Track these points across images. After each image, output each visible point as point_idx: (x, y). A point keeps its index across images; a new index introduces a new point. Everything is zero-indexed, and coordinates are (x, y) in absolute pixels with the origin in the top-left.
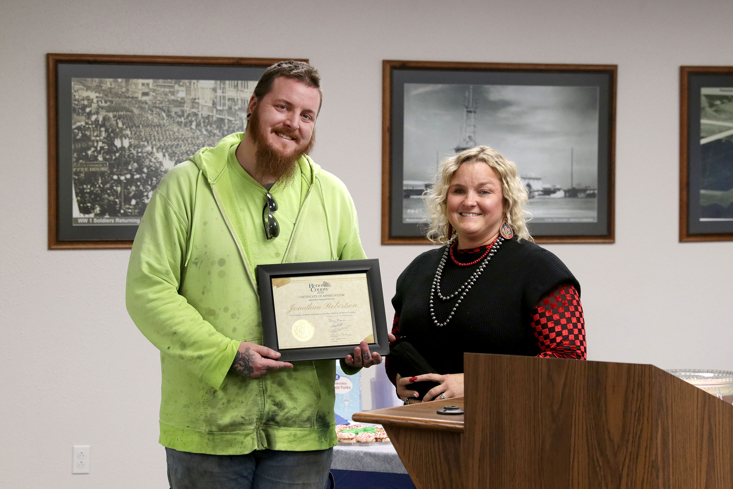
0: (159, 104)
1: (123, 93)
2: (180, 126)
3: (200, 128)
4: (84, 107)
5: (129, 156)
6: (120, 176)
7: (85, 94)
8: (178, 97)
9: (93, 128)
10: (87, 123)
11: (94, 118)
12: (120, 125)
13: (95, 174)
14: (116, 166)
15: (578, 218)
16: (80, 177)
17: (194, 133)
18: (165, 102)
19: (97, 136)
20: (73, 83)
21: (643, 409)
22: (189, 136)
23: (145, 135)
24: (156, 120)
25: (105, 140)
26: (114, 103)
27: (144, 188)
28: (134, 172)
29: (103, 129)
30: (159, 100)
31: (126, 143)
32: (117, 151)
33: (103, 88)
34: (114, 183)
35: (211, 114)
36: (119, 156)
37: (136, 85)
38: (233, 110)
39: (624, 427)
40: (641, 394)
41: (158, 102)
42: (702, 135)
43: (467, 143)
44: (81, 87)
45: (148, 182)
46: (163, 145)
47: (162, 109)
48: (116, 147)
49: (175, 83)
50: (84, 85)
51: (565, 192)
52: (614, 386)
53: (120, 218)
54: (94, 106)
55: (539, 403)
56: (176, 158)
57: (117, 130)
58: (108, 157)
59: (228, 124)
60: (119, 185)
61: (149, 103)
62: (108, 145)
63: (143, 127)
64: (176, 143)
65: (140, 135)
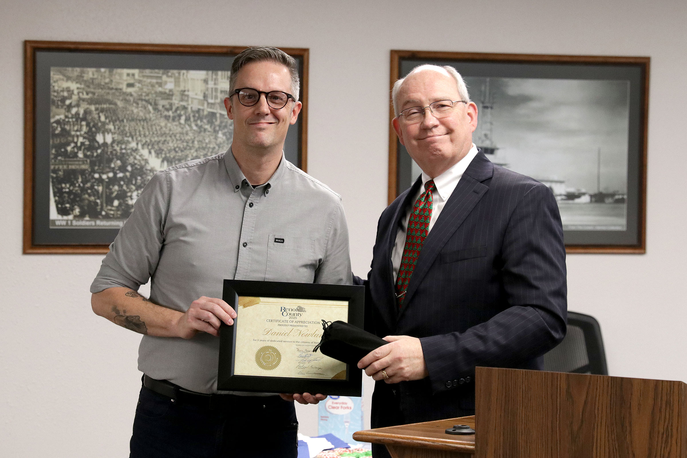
0: (145, 96)
1: (106, 83)
2: (168, 120)
3: (189, 123)
4: (63, 100)
5: (111, 152)
6: (101, 175)
7: (65, 85)
8: (166, 89)
9: (73, 121)
10: (66, 117)
11: (74, 111)
12: (103, 118)
13: (74, 172)
14: (97, 164)
16: (59, 175)
17: (182, 128)
18: (152, 94)
19: (77, 131)
20: (52, 73)
21: (671, 429)
22: (177, 131)
23: (129, 129)
24: (141, 114)
25: (85, 135)
26: (96, 94)
27: (128, 188)
28: (117, 170)
29: (84, 123)
30: (145, 92)
31: (109, 139)
32: (99, 147)
33: (85, 78)
34: (95, 182)
35: (201, 107)
36: (101, 153)
37: (121, 75)
39: (650, 450)
40: (670, 415)
41: (144, 94)
43: (483, 141)
44: (61, 77)
45: (132, 181)
46: (149, 141)
47: (148, 101)
48: (98, 143)
49: (163, 74)
50: (64, 75)
51: (591, 196)
52: (639, 404)
53: (101, 221)
54: (75, 97)
55: (558, 422)
56: (163, 156)
57: (100, 124)
58: (89, 153)
59: (220, 118)
60: (100, 184)
61: (135, 95)
62: (89, 141)
63: (127, 121)
64: (163, 139)
65: (124, 130)
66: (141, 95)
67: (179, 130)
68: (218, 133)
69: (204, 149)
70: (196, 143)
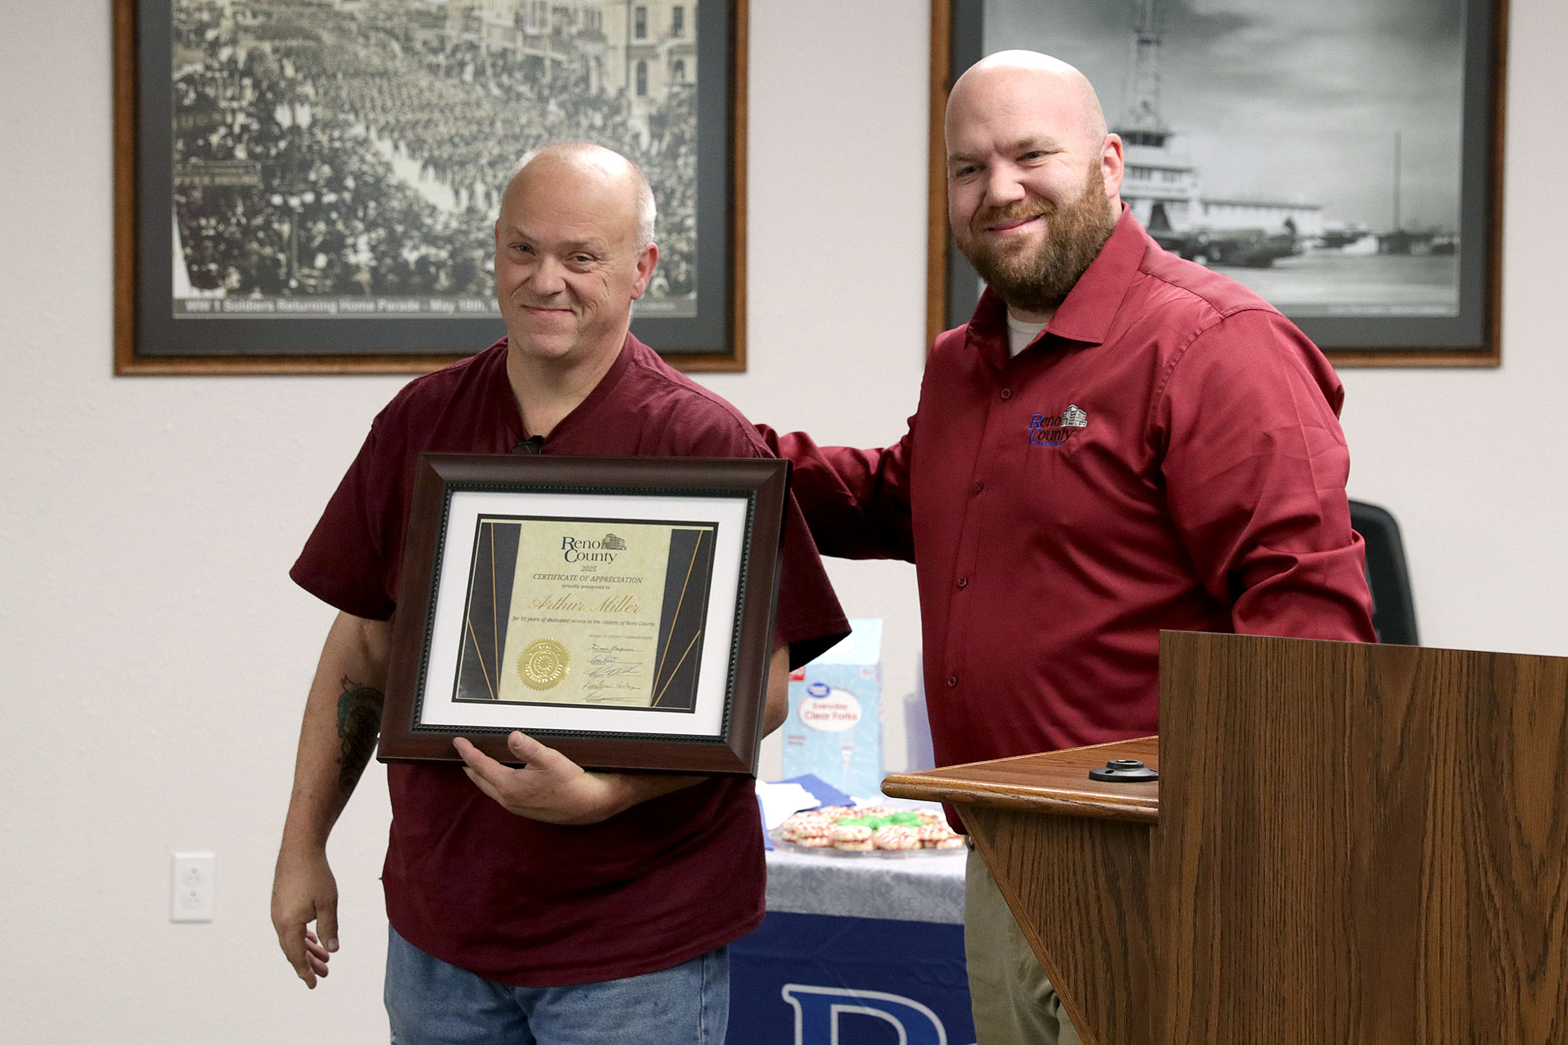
0: (384, 20)
2: (436, 73)
3: (483, 80)
4: (201, 29)
5: (310, 147)
6: (287, 197)
8: (431, 4)
9: (224, 79)
10: (208, 68)
11: (225, 54)
12: (289, 71)
13: (226, 191)
15: (1407, 305)
16: (192, 199)
17: (468, 93)
18: (399, 16)
19: (232, 99)
22: (457, 99)
23: (349, 95)
24: (376, 61)
25: (252, 110)
26: (275, 16)
27: (347, 227)
28: (322, 187)
29: (247, 82)
30: (384, 12)
31: (304, 116)
32: (282, 135)
34: (273, 214)
35: (509, 45)
36: (286, 149)
38: (564, 36)
41: (382, 16)
43: (1139, 119)
45: (356, 211)
46: (392, 120)
47: (390, 33)
48: (279, 125)
51: (1382, 240)
53: (288, 300)
54: (227, 24)
56: (426, 154)
57: (283, 84)
58: (259, 149)
59: (553, 68)
60: (286, 219)
61: (361, 17)
62: (260, 121)
63: (344, 75)
64: (424, 116)
65: (338, 96)
66: (375, 18)
67: (461, 96)
68: (547, 102)
69: (516, 138)
70: (499, 125)
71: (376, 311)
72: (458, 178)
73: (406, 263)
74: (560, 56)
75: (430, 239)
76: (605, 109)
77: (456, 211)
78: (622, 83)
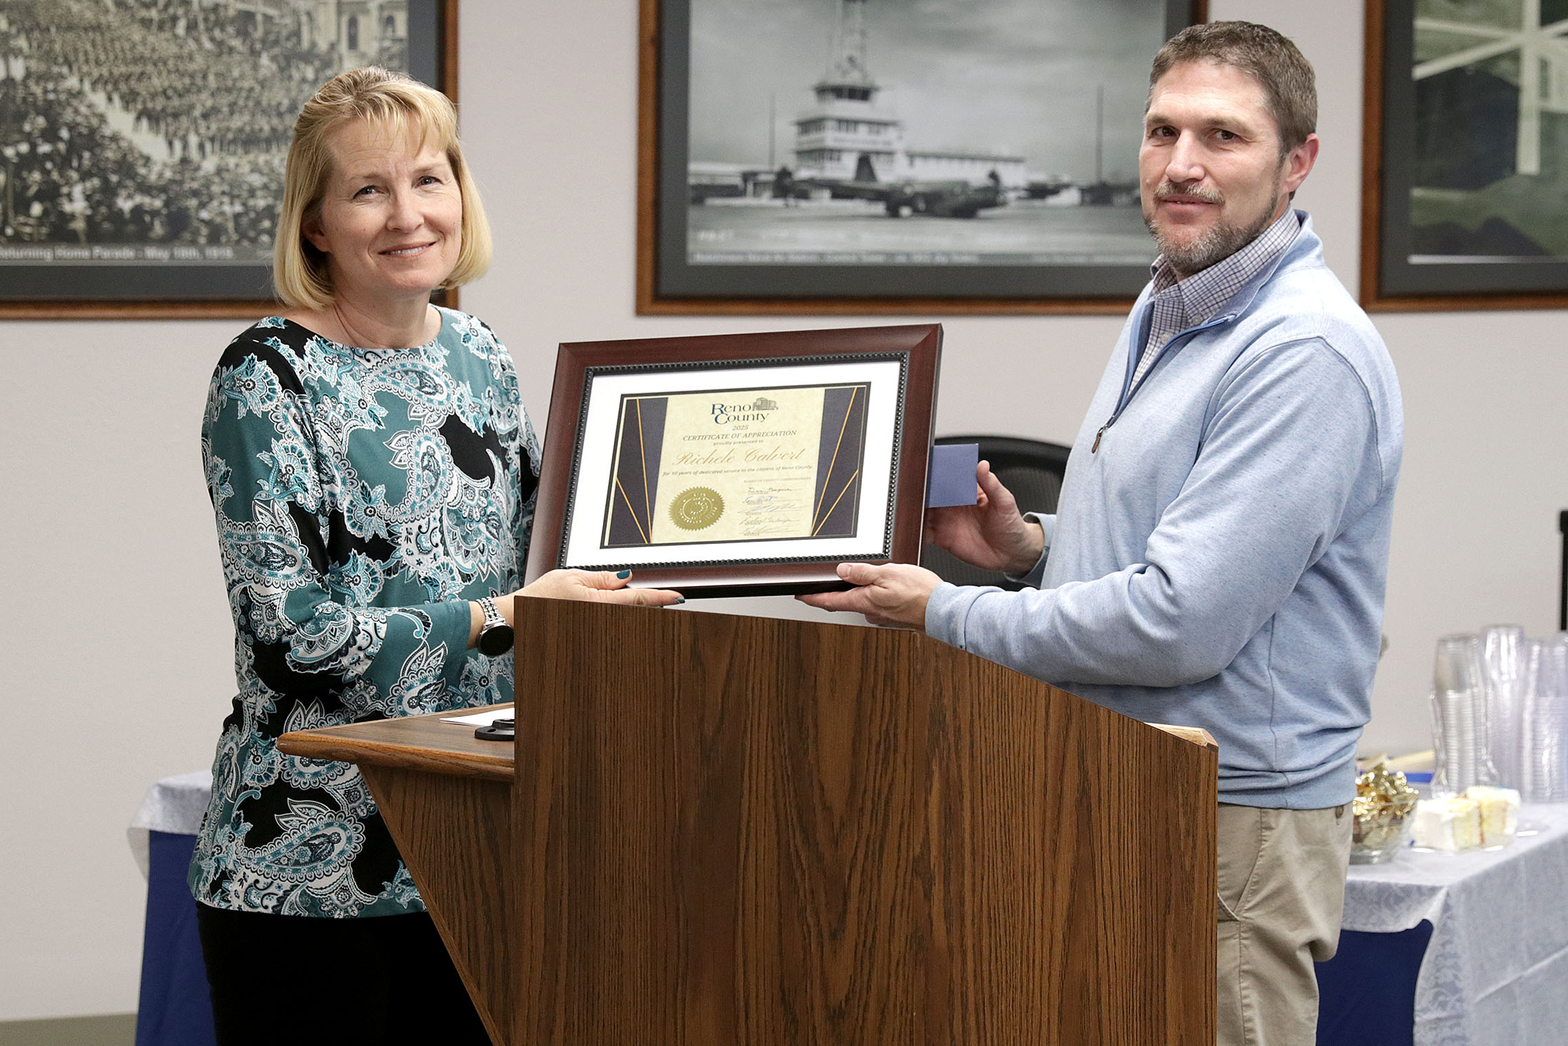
2: (148, 27)
3: (195, 34)
5: (24, 99)
6: (3, 148)
12: (4, 25)
17: (181, 47)
22: (170, 53)
23: (62, 48)
24: (89, 15)
27: (61, 177)
28: (37, 137)
31: (18, 69)
42: (1418, 55)
43: (845, 73)
45: (70, 161)
46: (105, 72)
51: (1084, 191)
53: (4, 248)
56: (140, 106)
59: (264, 22)
63: (57, 29)
64: (137, 69)
65: (51, 50)
67: (174, 49)
68: (259, 56)
69: (229, 90)
70: (211, 78)
71: (92, 258)
72: (171, 129)
73: (121, 212)
74: (271, 11)
75: (145, 188)
76: (317, 63)
77: (169, 161)
78: (333, 37)
